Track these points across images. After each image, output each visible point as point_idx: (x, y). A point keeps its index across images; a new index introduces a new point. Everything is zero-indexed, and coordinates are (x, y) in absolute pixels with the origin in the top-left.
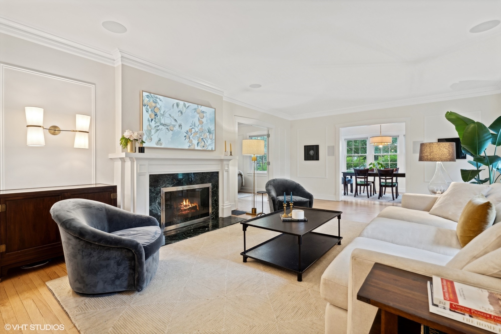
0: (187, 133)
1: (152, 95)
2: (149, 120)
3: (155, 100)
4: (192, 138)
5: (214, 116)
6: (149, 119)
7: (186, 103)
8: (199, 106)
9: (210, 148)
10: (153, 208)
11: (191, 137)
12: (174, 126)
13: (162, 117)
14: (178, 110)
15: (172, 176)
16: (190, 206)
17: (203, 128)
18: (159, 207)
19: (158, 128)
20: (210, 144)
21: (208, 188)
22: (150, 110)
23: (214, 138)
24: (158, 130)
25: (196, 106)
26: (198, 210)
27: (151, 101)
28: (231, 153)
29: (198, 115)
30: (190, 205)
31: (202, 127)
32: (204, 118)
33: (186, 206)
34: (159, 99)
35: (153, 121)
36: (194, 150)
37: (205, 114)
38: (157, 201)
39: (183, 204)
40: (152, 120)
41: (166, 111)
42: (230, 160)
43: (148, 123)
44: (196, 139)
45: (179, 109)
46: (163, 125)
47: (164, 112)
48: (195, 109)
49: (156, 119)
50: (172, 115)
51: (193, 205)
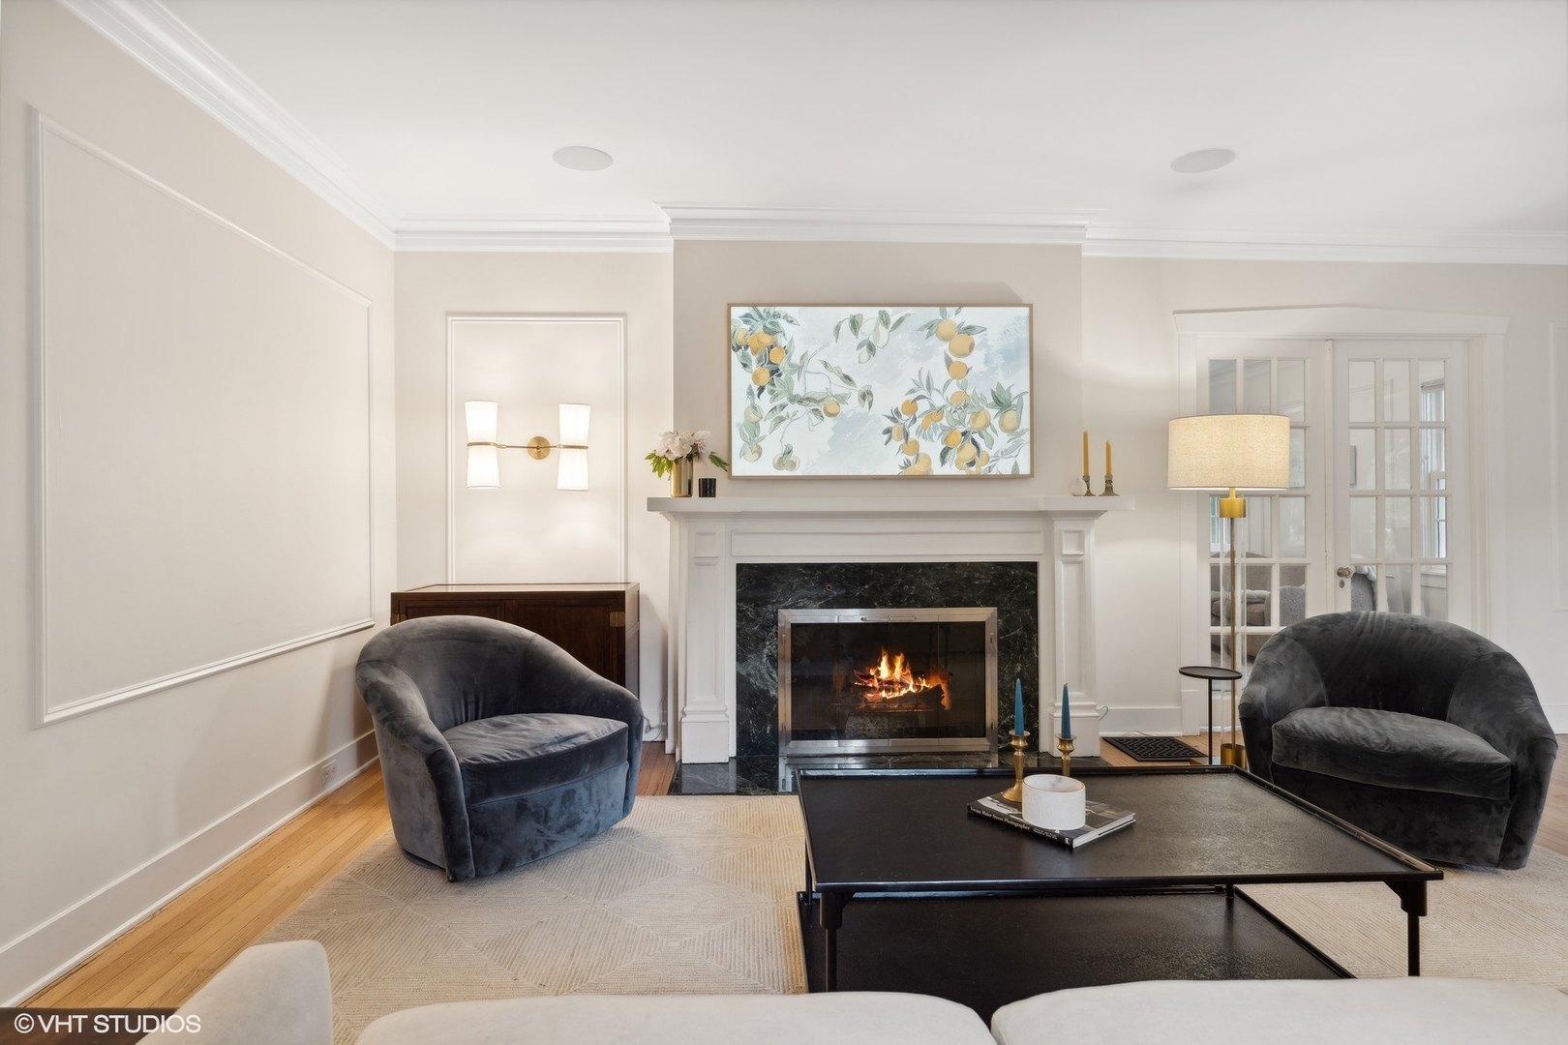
0: (893, 419)
1: (761, 309)
2: (750, 392)
3: (772, 323)
4: (918, 432)
5: (1025, 335)
6: (750, 389)
7: (889, 310)
8: (948, 309)
9: (1004, 467)
10: (752, 672)
11: (912, 431)
12: (842, 399)
13: (794, 377)
14: (855, 341)
15: (818, 572)
16: (911, 688)
17: (969, 391)
18: (771, 669)
19: (783, 413)
20: (1005, 453)
21: (981, 625)
22: (754, 359)
23: (1025, 423)
24: (781, 420)
25: (934, 313)
26: (947, 708)
27: (759, 328)
28: (1109, 481)
29: (945, 346)
30: (911, 683)
31: (964, 388)
32: (975, 351)
33: (889, 685)
34: (786, 317)
35: (766, 392)
36: (928, 478)
37: (977, 338)
38: (766, 651)
39: (878, 673)
40: (761, 389)
41: (809, 354)
42: (1096, 514)
43: (749, 403)
44: (935, 438)
45: (861, 338)
46: (800, 402)
47: (802, 359)
48: (931, 327)
49: (774, 385)
50: (833, 363)
51: (924, 684)
